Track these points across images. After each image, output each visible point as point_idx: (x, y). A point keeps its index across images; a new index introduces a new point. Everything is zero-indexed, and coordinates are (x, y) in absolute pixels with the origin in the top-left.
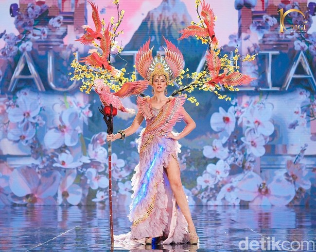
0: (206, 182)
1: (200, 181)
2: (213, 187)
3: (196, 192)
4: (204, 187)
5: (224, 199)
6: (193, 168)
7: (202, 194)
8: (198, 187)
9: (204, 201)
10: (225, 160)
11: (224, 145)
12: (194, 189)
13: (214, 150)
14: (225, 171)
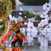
0: (41, 25)
1: (39, 25)
2: (43, 26)
3: (38, 28)
4: (40, 27)
5: (46, 30)
6: (37, 21)
7: (40, 29)
8: (38, 26)
9: (40, 31)
10: (47, 19)
11: (47, 14)
12: (37, 27)
13: (44, 15)
14: (47, 22)
